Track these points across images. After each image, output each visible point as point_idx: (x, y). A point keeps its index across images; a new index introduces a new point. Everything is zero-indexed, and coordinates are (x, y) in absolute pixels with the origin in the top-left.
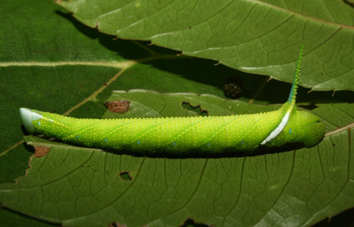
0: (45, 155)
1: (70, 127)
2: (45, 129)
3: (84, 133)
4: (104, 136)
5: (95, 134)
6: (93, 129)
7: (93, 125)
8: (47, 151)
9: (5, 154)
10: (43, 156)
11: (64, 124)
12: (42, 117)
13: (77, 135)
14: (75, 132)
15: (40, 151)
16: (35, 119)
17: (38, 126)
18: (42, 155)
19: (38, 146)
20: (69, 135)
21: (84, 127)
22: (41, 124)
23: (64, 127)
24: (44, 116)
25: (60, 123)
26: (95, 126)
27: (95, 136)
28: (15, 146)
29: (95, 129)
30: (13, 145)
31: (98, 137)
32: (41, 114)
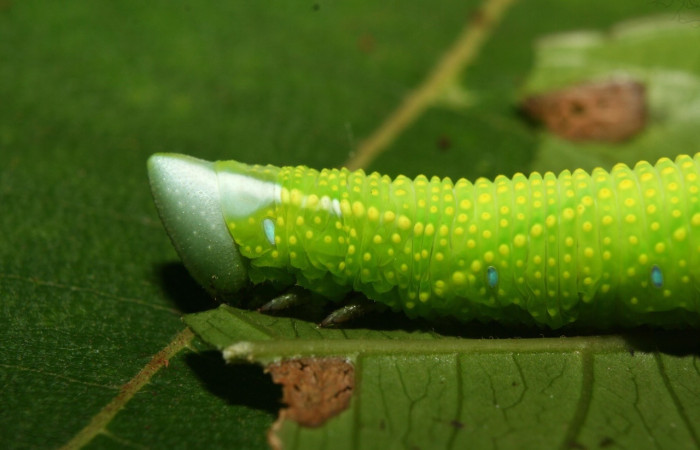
0: (345, 407)
1: (443, 229)
2: (302, 254)
3: (525, 251)
4: (643, 258)
5: (589, 251)
6: (572, 223)
7: (572, 204)
8: (345, 381)
9: (102, 431)
10: (336, 413)
11: (407, 213)
12: (275, 192)
13: (487, 269)
14: (477, 254)
15: (304, 388)
16: (243, 209)
17: (266, 243)
18: (326, 409)
19: (285, 361)
20: (445, 272)
21: (521, 217)
22: (279, 231)
23: (408, 233)
24: (287, 185)
25: (381, 210)
26: (582, 209)
27: (589, 262)
28: (144, 377)
29: (587, 225)
30: (131, 374)
31: (608, 266)
32: (270, 179)
